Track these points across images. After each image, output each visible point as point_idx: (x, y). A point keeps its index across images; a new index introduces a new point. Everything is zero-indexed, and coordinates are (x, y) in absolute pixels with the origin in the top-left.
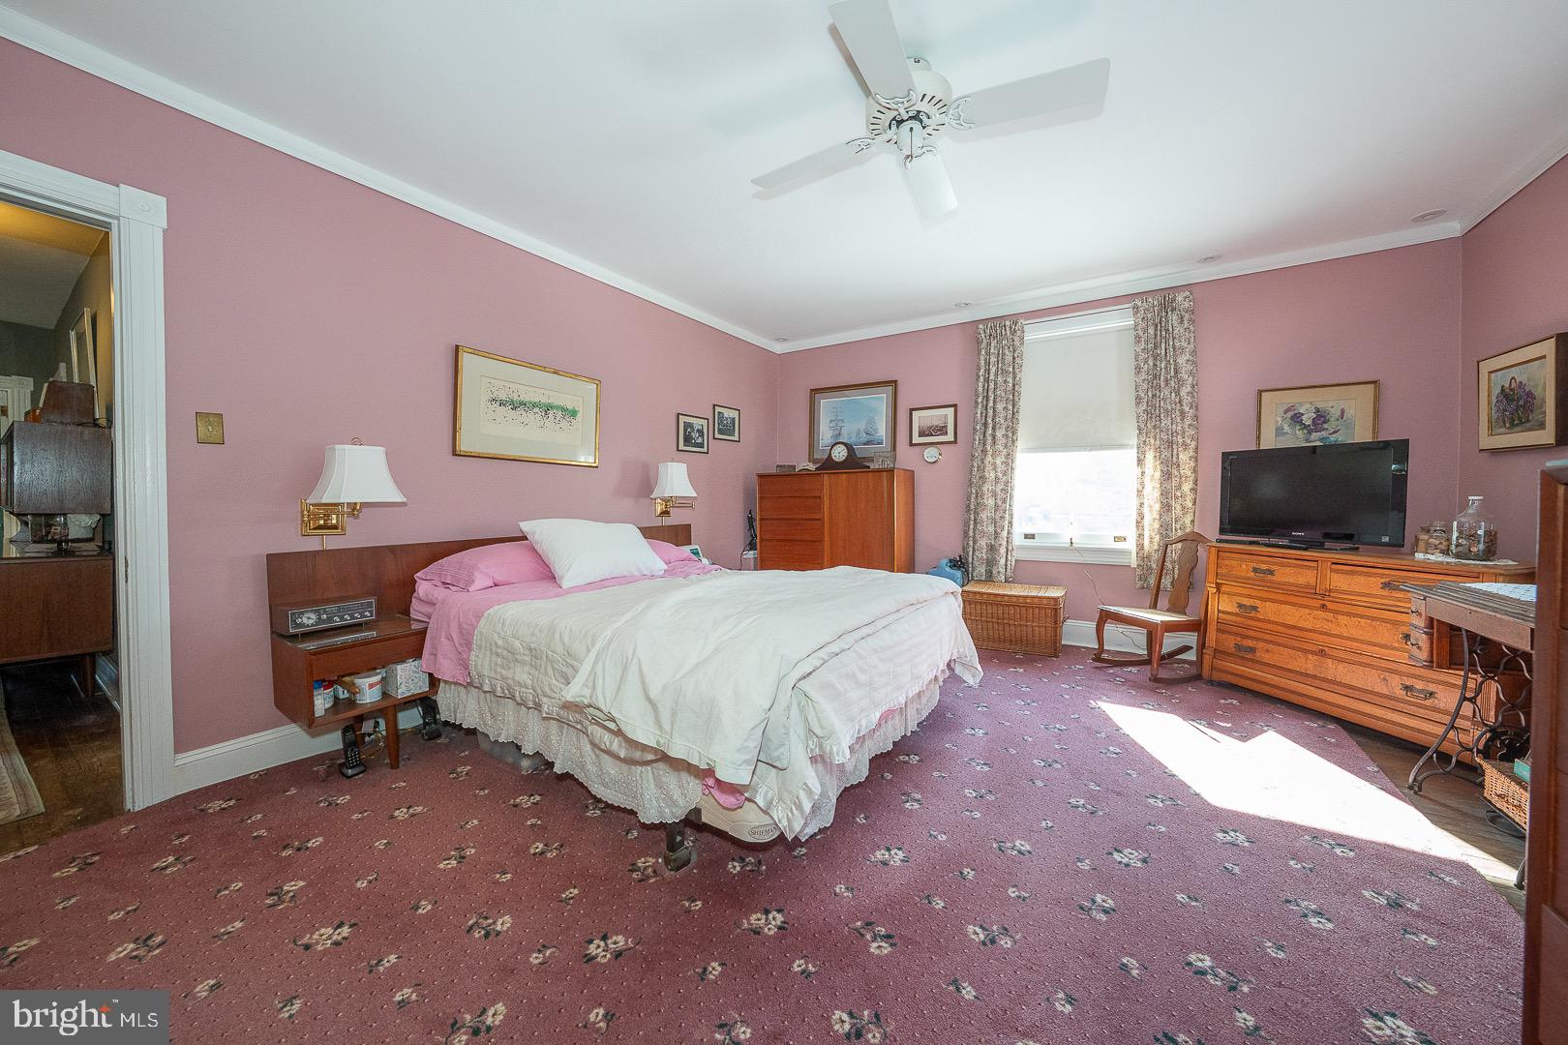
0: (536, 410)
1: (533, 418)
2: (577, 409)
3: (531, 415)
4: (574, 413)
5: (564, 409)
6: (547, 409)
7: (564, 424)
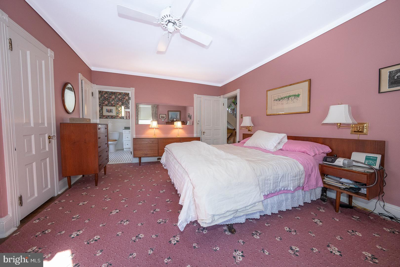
0: (286, 99)
1: (285, 101)
2: (299, 94)
3: (284, 101)
4: (298, 96)
5: (295, 96)
6: (288, 97)
7: (295, 100)
